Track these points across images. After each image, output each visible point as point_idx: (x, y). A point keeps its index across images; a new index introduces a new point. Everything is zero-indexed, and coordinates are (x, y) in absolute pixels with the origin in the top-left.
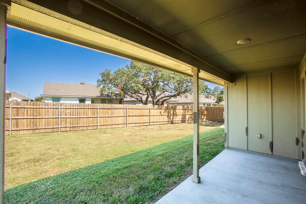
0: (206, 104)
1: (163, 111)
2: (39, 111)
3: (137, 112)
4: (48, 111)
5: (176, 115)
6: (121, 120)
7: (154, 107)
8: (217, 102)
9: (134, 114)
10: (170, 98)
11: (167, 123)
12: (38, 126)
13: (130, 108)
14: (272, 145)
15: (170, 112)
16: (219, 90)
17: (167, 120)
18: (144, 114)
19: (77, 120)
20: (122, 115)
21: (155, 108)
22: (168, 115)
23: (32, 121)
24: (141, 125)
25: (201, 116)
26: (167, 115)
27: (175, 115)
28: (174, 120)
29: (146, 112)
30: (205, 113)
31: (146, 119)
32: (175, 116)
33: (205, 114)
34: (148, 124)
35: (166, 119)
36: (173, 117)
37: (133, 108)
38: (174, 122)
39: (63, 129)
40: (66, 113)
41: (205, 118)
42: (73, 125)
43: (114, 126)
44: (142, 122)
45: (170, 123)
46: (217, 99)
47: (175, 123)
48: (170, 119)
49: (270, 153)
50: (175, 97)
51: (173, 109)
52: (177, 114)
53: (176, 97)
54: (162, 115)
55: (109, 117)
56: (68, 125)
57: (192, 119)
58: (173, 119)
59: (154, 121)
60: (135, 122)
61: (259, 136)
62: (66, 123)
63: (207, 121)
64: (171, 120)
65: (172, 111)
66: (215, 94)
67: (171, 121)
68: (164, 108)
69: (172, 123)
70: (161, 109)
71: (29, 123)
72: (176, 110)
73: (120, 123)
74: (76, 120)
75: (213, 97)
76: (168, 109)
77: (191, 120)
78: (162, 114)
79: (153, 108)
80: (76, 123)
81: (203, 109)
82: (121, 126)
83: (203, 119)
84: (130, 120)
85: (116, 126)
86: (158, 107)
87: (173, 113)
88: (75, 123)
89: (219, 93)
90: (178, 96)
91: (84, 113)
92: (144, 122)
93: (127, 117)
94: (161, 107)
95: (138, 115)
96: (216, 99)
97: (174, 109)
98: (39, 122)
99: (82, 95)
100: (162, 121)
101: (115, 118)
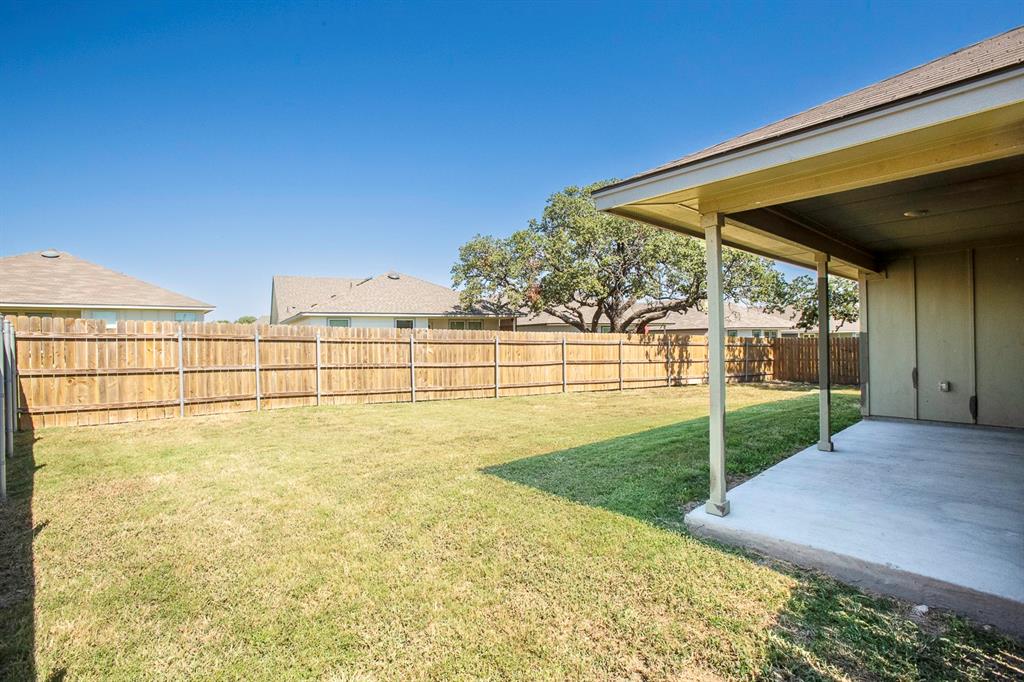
0: (762, 332)
1: (653, 350)
2: (371, 348)
3: (587, 354)
4: (388, 350)
5: (689, 362)
6: (549, 374)
7: (629, 338)
8: (804, 325)
9: (581, 358)
10: (665, 314)
11: (665, 383)
12: (369, 388)
13: (570, 340)
14: (974, 403)
15: (671, 354)
16: (809, 287)
17: (665, 377)
18: (606, 359)
19: (451, 373)
20: (552, 360)
21: (633, 341)
22: (667, 362)
23: (356, 374)
24: (599, 387)
25: (759, 366)
26: (665, 360)
27: (685, 361)
28: (683, 376)
29: (611, 354)
30: (771, 357)
31: (610, 372)
32: (686, 364)
33: (770, 360)
34: (616, 386)
35: (660, 371)
36: (680, 367)
37: (579, 341)
38: (683, 382)
39: (421, 396)
40: (425, 354)
41: (770, 371)
42: (441, 385)
43: (533, 391)
44: (600, 379)
45: (673, 383)
46: (804, 314)
47: (685, 385)
48: (672, 373)
49: (972, 421)
50: (681, 311)
51: (679, 345)
52: (691, 358)
53: (686, 311)
54: (650, 362)
55: (522, 366)
56: (431, 386)
57: (732, 374)
58: (679, 373)
59: (631, 378)
60: (583, 380)
61: (944, 386)
62: (426, 380)
63: (777, 381)
64: (675, 375)
65: (677, 349)
66: (795, 299)
67: (675, 379)
68: (656, 342)
69: (678, 384)
70: (648, 344)
71: (350, 378)
72: (689, 348)
73: (549, 381)
74: (448, 374)
75: (789, 309)
76: (668, 345)
77: (730, 377)
78: (652, 359)
79: (628, 341)
80: (448, 380)
81: (765, 346)
82: (549, 390)
83: (765, 374)
84: (573, 373)
85: (537, 390)
86: (641, 340)
87: (681, 356)
88: (445, 382)
89: (810, 295)
90: (691, 306)
91: (465, 354)
92: (606, 380)
93: (566, 366)
94: (649, 339)
95: (589, 359)
96: (799, 315)
97: (683, 345)
98: (371, 378)
99: (404, 310)
100: (652, 378)
101: (535, 370)
